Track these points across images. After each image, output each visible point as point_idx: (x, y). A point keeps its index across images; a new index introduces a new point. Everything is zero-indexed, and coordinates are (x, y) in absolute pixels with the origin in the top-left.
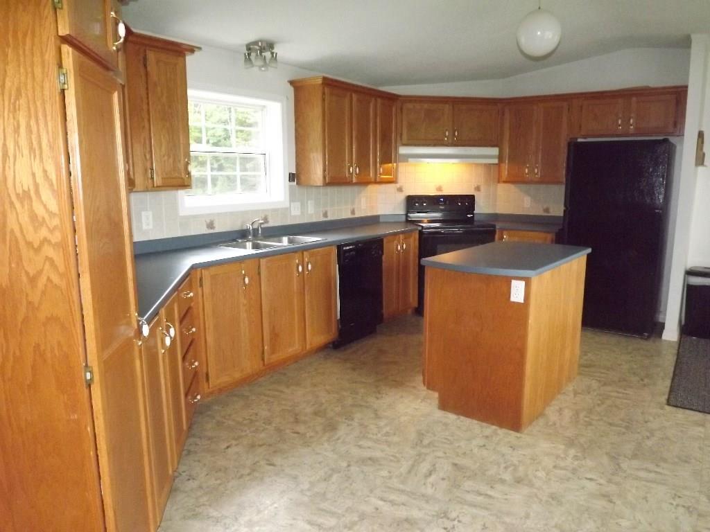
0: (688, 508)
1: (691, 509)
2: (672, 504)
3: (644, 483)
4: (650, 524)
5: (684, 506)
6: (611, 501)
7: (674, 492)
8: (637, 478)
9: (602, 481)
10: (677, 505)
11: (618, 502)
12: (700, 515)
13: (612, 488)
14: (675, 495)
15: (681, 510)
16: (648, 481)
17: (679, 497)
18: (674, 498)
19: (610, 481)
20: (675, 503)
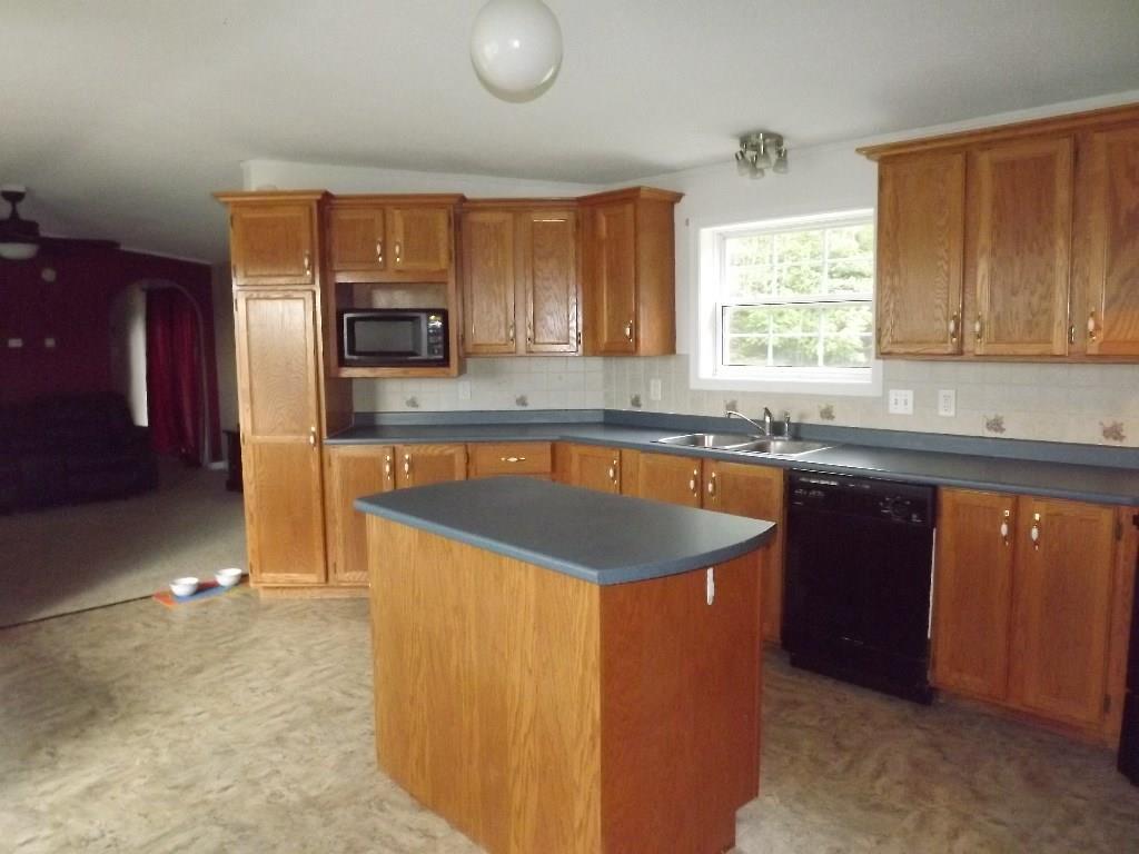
0: (88, 842)
1: (83, 843)
2: (111, 832)
3: (168, 829)
4: (113, 798)
5: (95, 840)
6: (176, 787)
7: (122, 847)
8: (182, 828)
9: (210, 797)
10: (103, 836)
11: (167, 792)
12: (69, 844)
13: (192, 797)
14: (116, 845)
15: (95, 833)
16: (165, 835)
17: (109, 846)
18: (115, 839)
19: (205, 802)
20: (109, 836)
